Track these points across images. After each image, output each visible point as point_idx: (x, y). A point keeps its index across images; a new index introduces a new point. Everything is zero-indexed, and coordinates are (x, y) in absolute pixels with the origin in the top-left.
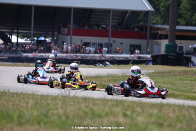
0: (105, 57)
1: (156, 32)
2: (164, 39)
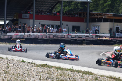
0: (72, 36)
1: (96, 17)
2: (103, 22)
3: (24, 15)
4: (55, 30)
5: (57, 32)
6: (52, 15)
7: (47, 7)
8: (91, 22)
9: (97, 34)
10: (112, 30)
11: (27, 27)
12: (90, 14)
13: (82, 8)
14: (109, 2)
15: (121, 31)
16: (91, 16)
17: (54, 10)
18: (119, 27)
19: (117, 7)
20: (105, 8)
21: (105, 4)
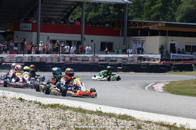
0: (100, 58)
1: (138, 27)
2: (150, 36)
3: (22, 25)
4: (73, 48)
5: (77, 52)
6: (68, 24)
7: (61, 12)
8: (131, 36)
9: (141, 55)
10: (163, 48)
11: (27, 45)
12: (129, 23)
13: (116, 13)
14: (159, 3)
15: (179, 49)
16: (131, 26)
17: (71, 16)
18: (174, 44)
19: (171, 11)
20: (153, 14)
21: (153, 8)
